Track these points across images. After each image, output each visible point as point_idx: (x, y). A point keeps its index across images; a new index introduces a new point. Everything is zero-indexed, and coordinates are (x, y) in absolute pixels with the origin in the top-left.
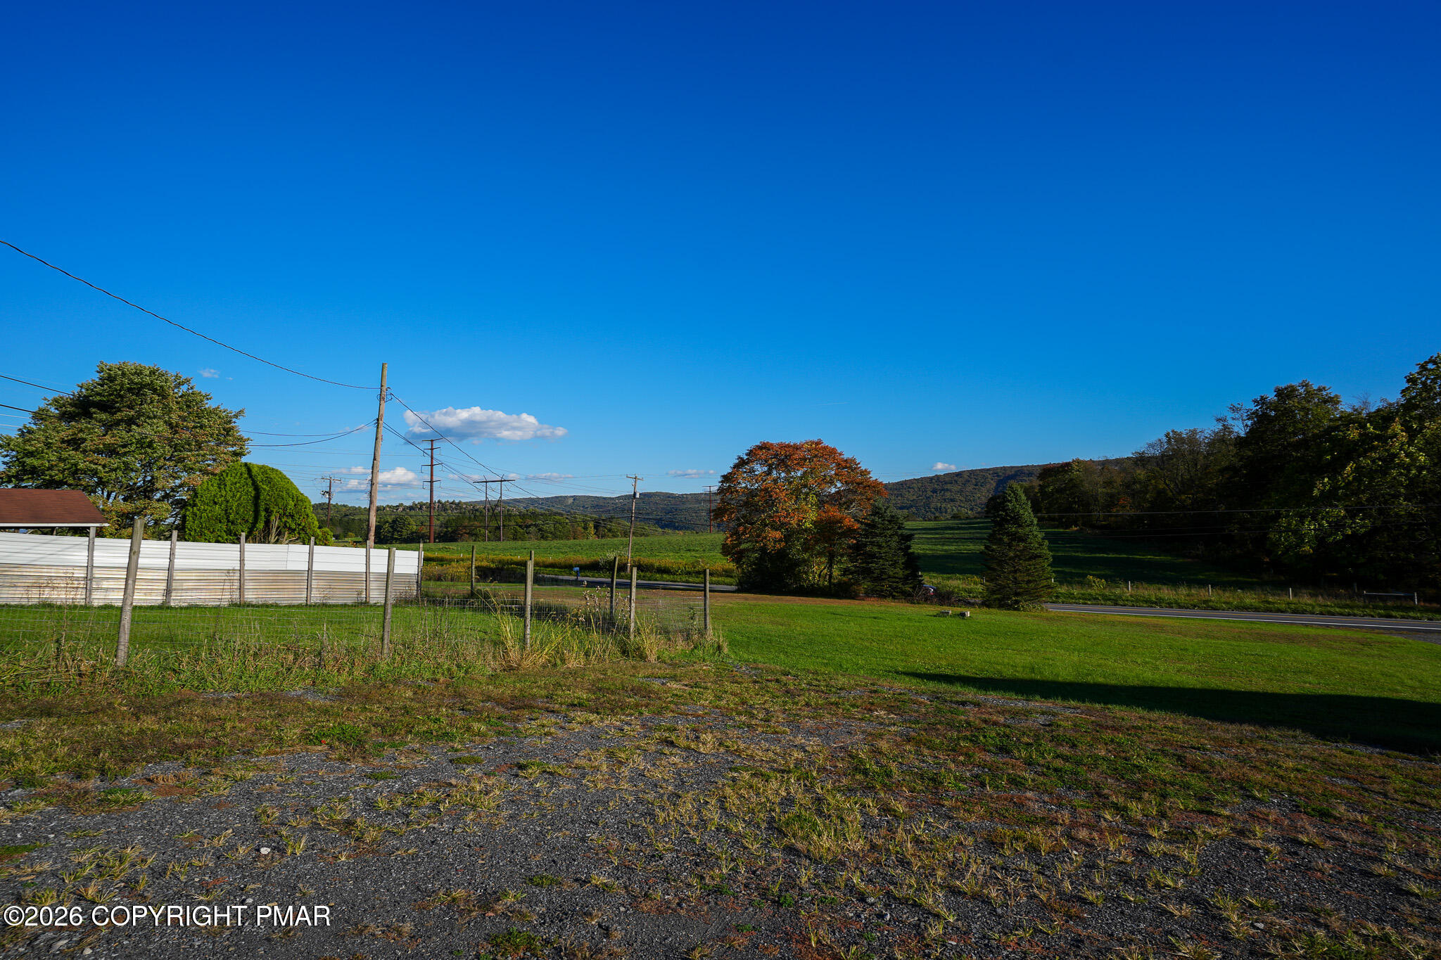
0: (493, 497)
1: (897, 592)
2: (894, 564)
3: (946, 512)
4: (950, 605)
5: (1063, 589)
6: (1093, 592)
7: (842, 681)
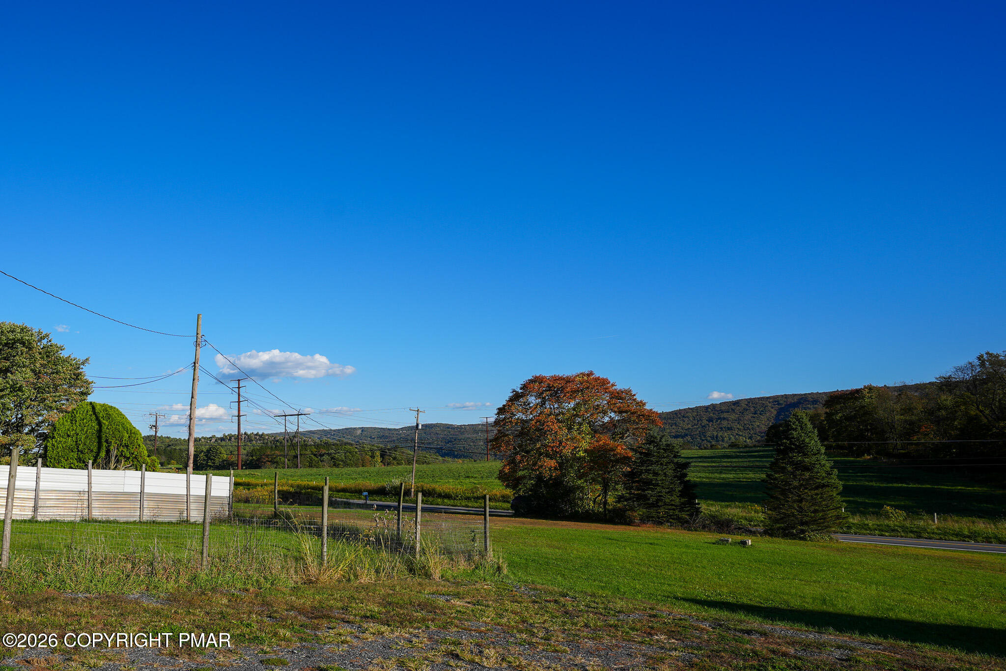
0: (292, 429)
1: (673, 519)
2: (670, 492)
3: (723, 441)
4: (729, 533)
5: (855, 520)
6: (891, 523)
7: (620, 604)
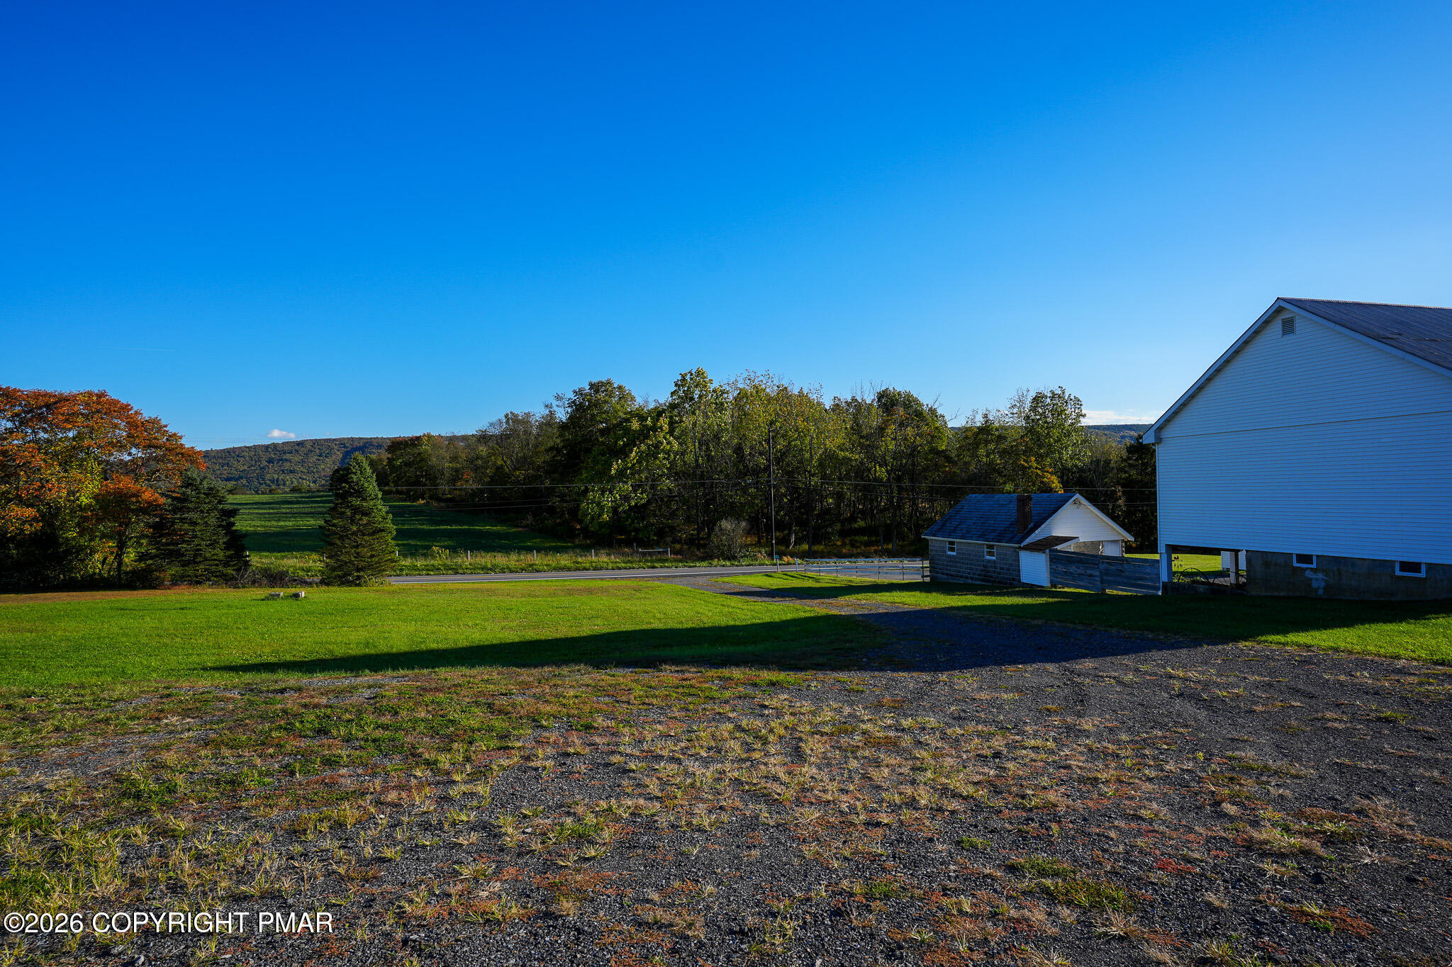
1: (216, 576)
2: (212, 545)
3: (284, 485)
4: (283, 587)
5: (407, 562)
6: (436, 563)
7: (120, 690)
